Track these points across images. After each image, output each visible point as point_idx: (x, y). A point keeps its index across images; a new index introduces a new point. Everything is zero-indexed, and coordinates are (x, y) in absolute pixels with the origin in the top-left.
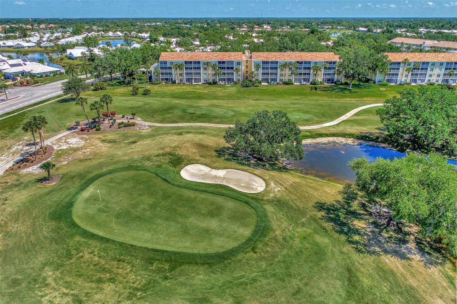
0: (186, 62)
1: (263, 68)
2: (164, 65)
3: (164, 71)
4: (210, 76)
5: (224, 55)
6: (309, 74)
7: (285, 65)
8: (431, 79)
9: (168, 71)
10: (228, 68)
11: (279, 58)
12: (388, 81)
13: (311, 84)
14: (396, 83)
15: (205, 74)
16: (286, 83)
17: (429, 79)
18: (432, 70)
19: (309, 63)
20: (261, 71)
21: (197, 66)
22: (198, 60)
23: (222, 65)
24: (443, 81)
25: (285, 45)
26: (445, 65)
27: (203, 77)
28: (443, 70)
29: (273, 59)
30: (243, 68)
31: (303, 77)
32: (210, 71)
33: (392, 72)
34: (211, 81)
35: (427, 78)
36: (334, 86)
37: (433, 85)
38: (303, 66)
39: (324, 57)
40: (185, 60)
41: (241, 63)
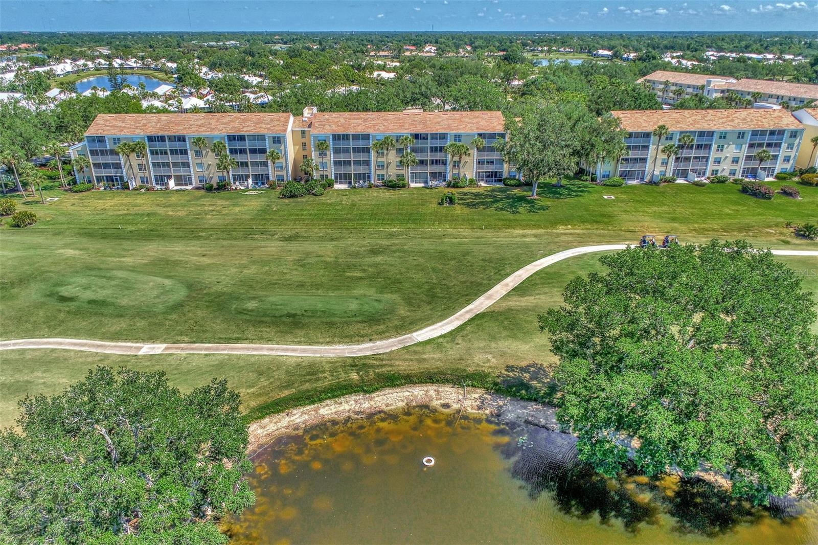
0: (151, 139)
1: (337, 151)
2: (98, 146)
3: (101, 160)
4: (214, 169)
5: (245, 121)
6: (444, 162)
7: (385, 144)
8: (719, 168)
9: (109, 159)
10: (253, 151)
11: (374, 125)
12: (625, 175)
13: (449, 185)
14: (642, 179)
15: (200, 165)
16: (391, 186)
17: (715, 168)
18: (720, 148)
19: (443, 137)
20: (331, 157)
21: (178, 146)
22: (181, 133)
23: (238, 145)
24: (746, 172)
26: (748, 138)
27: (195, 173)
28: (745, 147)
29: (360, 130)
30: (291, 150)
31: (429, 169)
32: (211, 159)
33: (632, 154)
34: (214, 182)
35: (711, 167)
36: (501, 190)
37: (723, 182)
38: (429, 143)
39: (477, 123)
40: (149, 134)
41: (284, 137)
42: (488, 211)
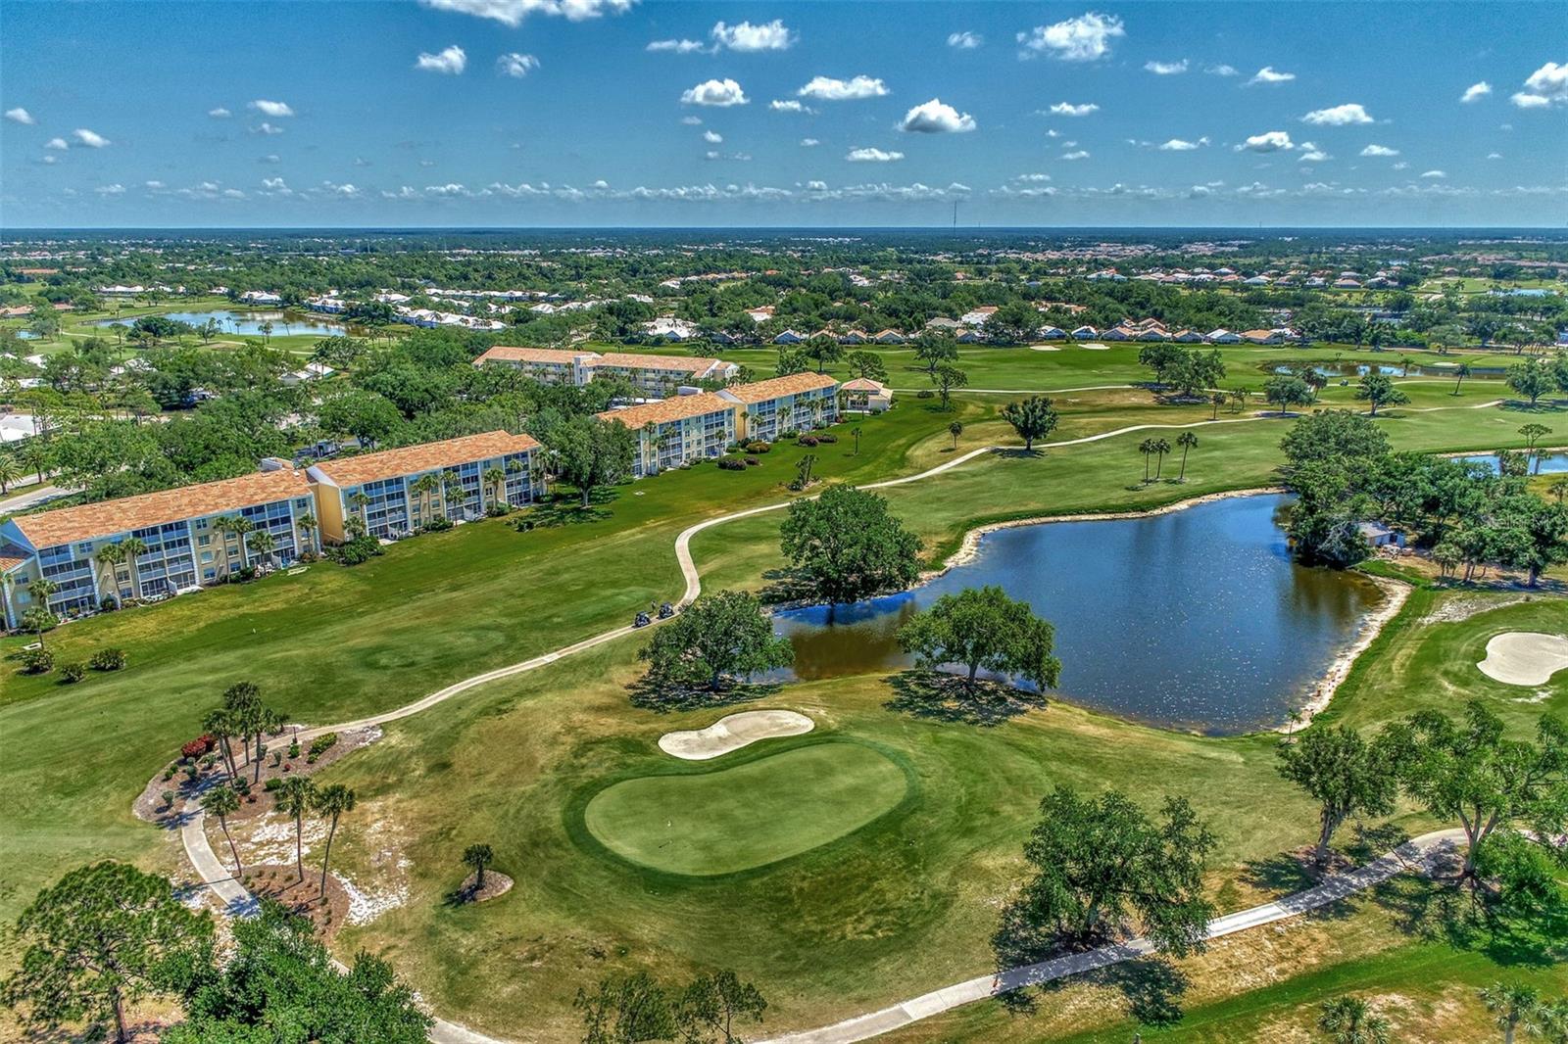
0: (137, 534)
1: (370, 502)
2: (56, 561)
4: (222, 556)
6: (476, 492)
8: (691, 451)
9: (75, 576)
10: (274, 522)
11: (398, 466)
14: (640, 473)
15: (206, 554)
16: (437, 528)
17: (688, 452)
18: (688, 434)
19: (474, 465)
20: (364, 510)
21: (175, 536)
23: (256, 518)
24: (708, 451)
26: (703, 421)
27: (199, 566)
28: (703, 430)
30: (314, 512)
31: (466, 502)
32: (220, 544)
34: (227, 572)
35: (685, 451)
36: (547, 509)
37: (699, 462)
38: (461, 475)
40: (135, 529)
41: (308, 498)
42: (569, 526)
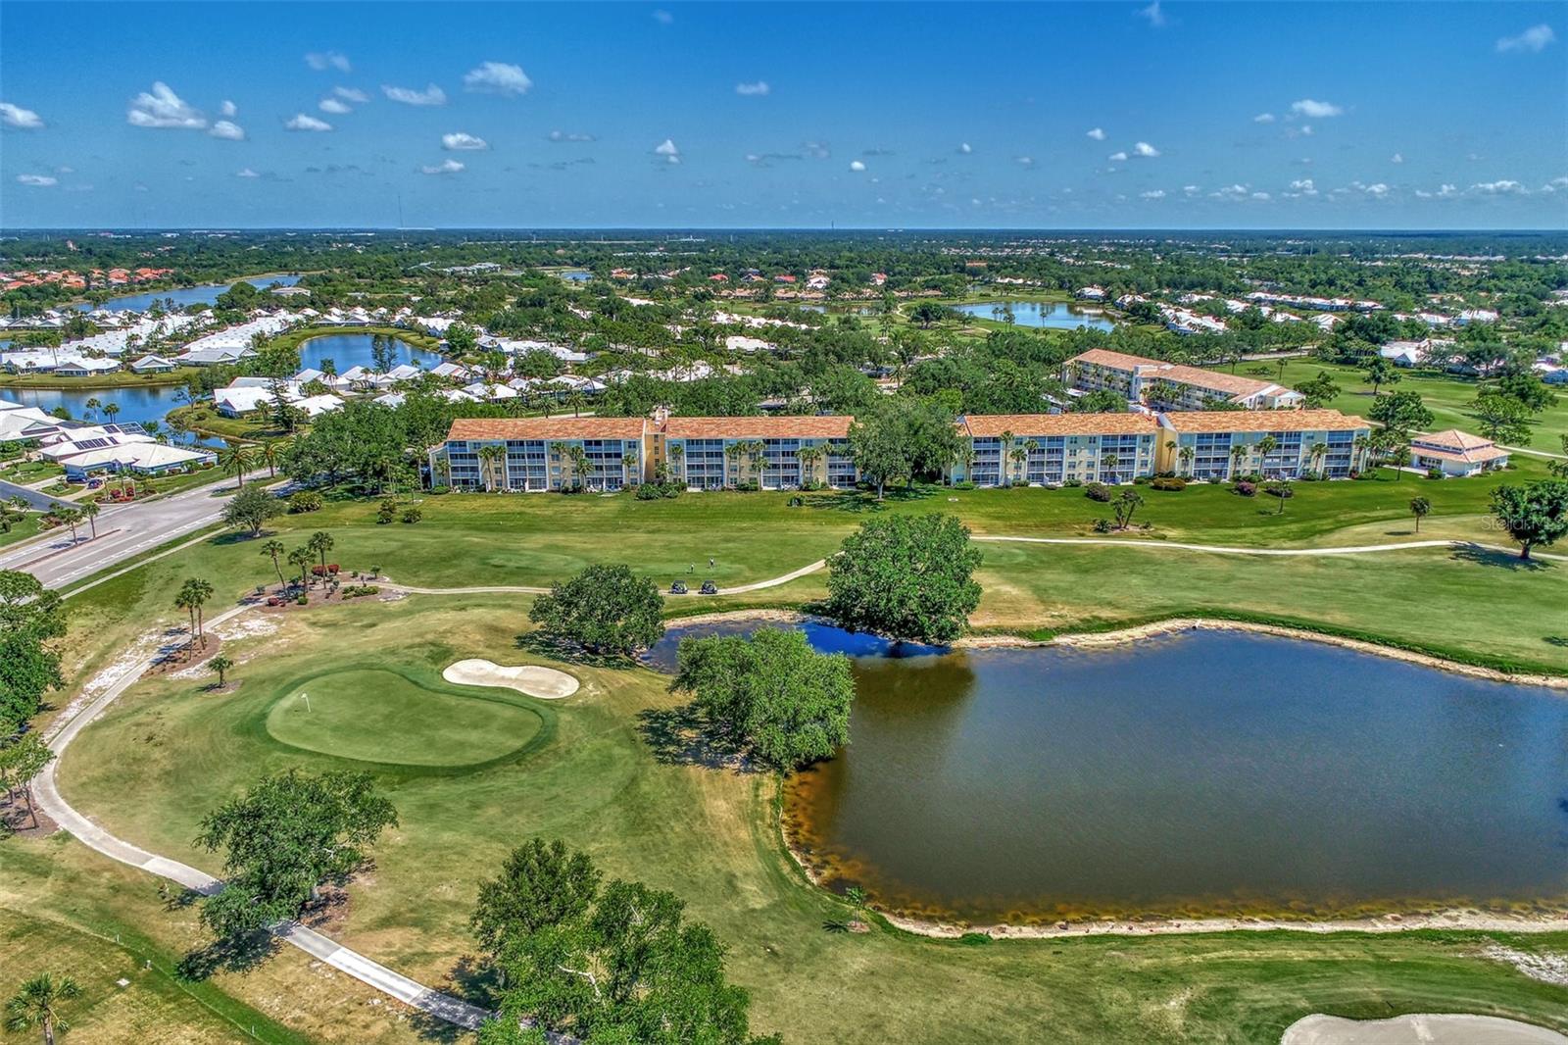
0: (510, 444)
1: (690, 455)
2: (458, 451)
3: (460, 463)
4: (568, 473)
5: (600, 426)
6: (796, 466)
7: (737, 449)
8: (1075, 472)
9: (468, 463)
10: (608, 456)
11: (727, 430)
12: (976, 479)
13: (801, 489)
14: (997, 483)
15: (555, 469)
16: (743, 489)
17: (1071, 472)
18: (1073, 453)
19: (795, 442)
20: (685, 461)
21: (535, 450)
22: (540, 438)
23: (594, 450)
24: (1104, 476)
25: (786, 378)
26: (1100, 442)
27: (550, 476)
28: (1099, 452)
29: (713, 435)
30: (644, 454)
31: (782, 473)
32: (567, 463)
33: (981, 459)
34: (570, 486)
35: (1066, 471)
36: (851, 494)
37: (1077, 486)
38: (781, 448)
39: (829, 428)
40: (509, 439)
41: (639, 442)
42: (832, 511)
